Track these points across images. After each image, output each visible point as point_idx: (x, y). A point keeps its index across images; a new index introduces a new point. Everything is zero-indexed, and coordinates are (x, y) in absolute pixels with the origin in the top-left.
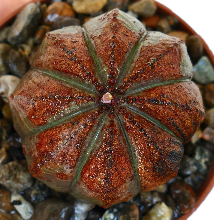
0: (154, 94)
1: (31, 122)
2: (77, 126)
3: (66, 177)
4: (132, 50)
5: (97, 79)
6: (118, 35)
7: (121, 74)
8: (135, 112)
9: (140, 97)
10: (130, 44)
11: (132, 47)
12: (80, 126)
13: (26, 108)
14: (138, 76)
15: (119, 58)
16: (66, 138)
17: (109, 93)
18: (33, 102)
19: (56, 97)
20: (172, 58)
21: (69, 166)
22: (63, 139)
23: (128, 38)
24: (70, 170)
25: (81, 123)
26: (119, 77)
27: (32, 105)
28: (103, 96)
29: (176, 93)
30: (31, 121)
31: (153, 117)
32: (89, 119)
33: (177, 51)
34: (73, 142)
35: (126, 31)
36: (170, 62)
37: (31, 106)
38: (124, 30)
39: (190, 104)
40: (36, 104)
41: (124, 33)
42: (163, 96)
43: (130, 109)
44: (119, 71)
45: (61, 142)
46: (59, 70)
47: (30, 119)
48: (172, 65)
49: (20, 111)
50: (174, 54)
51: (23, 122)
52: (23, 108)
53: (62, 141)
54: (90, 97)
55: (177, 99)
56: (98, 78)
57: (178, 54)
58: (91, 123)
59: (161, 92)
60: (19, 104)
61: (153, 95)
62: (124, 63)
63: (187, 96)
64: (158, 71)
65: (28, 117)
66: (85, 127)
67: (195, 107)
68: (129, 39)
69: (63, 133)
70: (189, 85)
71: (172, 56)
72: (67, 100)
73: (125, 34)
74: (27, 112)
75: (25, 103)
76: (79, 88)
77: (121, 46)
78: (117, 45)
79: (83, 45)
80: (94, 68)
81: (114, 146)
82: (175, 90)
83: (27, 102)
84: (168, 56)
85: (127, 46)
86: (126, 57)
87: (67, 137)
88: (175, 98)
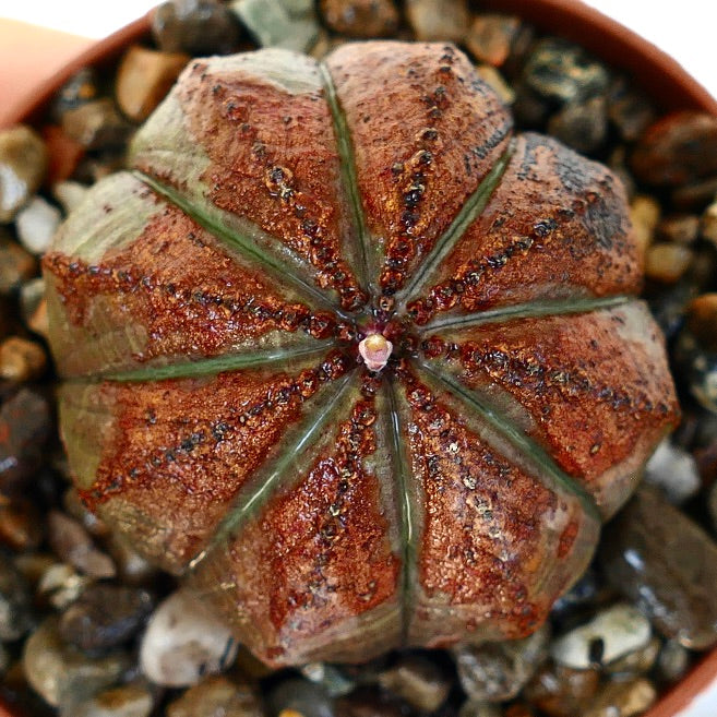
0: (388, 199)
1: (379, 607)
2: (445, 463)
3: (573, 525)
4: (219, 240)
5: (303, 370)
6: (166, 272)
7: (300, 291)
8: (432, 270)
9: (392, 245)
10: (200, 241)
11: (208, 237)
12: (448, 454)
13: (333, 616)
14: (320, 239)
15: (248, 285)
16: (472, 506)
17: (363, 342)
18: (323, 588)
19: (337, 513)
20: (267, 116)
21: (549, 513)
22: (472, 513)
23: (175, 243)
24: (559, 511)
25: (438, 448)
26: (311, 298)
27: (331, 595)
28: (367, 362)
29: (388, 126)
30: (376, 605)
31: (454, 216)
32: (431, 422)
33: (239, 93)
34: (489, 487)
35: (149, 247)
36: (283, 126)
37: (334, 596)
38: (146, 250)
39: (423, 90)
40: (333, 581)
41: (158, 254)
42: (396, 172)
43: (420, 285)
44: (291, 295)
45: (478, 521)
46: (238, 488)
47: (368, 608)
48: (290, 119)
49: (332, 634)
50: (253, 106)
51: (367, 633)
52: (328, 623)
53: (476, 520)
54: (360, 406)
55: (409, 127)
56: (301, 367)
57: (253, 94)
58: (444, 418)
59: (381, 175)
60: (313, 633)
61: (390, 203)
62: (268, 275)
63: (395, 94)
64: (312, 168)
65: (359, 614)
66: (454, 439)
67: (432, 75)
68: (181, 241)
69: (455, 512)
70: (352, 78)
71: (260, 112)
72: (352, 481)
73: (161, 250)
74: (345, 614)
75: (315, 615)
76: (321, 435)
77: (205, 272)
78: (201, 283)
79: (168, 393)
80: (267, 374)
81: (529, 360)
82: (374, 130)
83: (317, 608)
84: (260, 126)
85: (205, 252)
86: (246, 263)
87: (468, 501)
88: (406, 137)
